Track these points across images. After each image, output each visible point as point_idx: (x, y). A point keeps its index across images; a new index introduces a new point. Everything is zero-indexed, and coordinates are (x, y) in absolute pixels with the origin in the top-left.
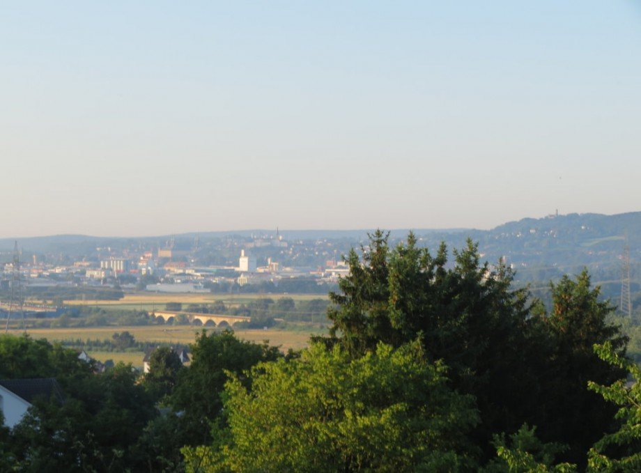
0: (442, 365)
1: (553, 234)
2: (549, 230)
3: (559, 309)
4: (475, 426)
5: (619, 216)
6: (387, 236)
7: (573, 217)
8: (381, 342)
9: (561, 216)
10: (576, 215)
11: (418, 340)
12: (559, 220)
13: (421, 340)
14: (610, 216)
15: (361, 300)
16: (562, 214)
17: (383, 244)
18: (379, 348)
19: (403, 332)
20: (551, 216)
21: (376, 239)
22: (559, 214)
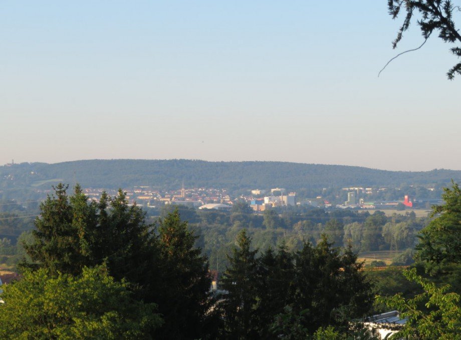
0: (125, 282)
1: (11, 177)
2: (7, 175)
3: (167, 238)
4: (161, 325)
5: (58, 164)
6: (67, 188)
7: (24, 165)
8: (85, 267)
9: (15, 164)
10: (27, 163)
11: (104, 264)
12: (14, 167)
13: (107, 264)
14: (51, 164)
15: (57, 235)
16: (17, 163)
17: (63, 194)
18: (84, 271)
19: (90, 259)
20: (8, 164)
21: (59, 190)
22: (14, 163)
